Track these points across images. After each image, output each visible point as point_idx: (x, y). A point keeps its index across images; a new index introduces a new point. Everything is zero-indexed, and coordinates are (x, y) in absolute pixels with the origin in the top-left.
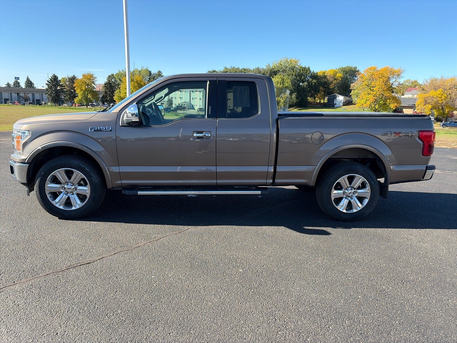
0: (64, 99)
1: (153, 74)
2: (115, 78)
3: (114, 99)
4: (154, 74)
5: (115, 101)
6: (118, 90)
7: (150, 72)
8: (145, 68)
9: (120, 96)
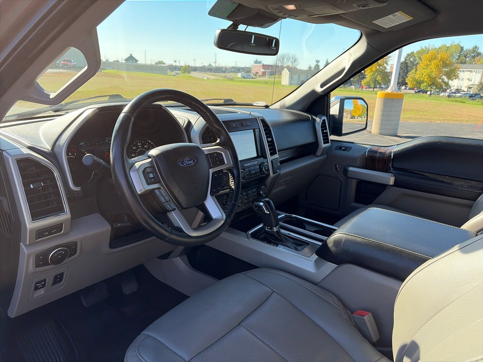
0: (353, 81)
1: (465, 50)
2: (415, 57)
3: (406, 82)
4: (467, 50)
5: (407, 84)
6: (413, 71)
7: (462, 48)
8: (456, 43)
9: (414, 78)
